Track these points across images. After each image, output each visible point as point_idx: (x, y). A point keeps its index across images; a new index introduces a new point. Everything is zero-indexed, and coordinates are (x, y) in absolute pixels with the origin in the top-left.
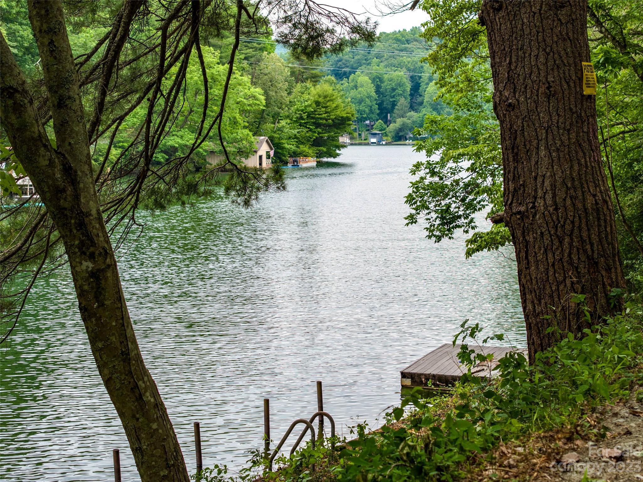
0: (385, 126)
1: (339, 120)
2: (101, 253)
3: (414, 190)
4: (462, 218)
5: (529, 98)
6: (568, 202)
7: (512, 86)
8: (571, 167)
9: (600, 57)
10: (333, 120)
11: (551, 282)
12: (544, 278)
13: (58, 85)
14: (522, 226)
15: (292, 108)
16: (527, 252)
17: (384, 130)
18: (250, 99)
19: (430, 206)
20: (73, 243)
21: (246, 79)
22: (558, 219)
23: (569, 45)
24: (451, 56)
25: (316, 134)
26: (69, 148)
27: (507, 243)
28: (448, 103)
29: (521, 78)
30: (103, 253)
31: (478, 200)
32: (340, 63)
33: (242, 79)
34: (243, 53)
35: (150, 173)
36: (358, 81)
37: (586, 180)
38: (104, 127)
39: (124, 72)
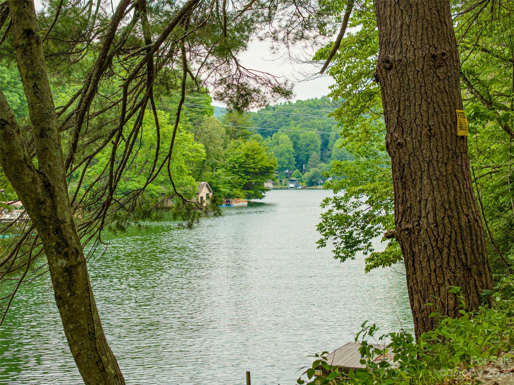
0: (301, 174)
1: (264, 169)
2: (73, 252)
3: (324, 220)
4: (362, 243)
5: (414, 139)
6: (446, 220)
7: (401, 129)
8: (448, 193)
9: (471, 111)
10: (259, 169)
11: (433, 284)
12: (428, 281)
13: (40, 119)
14: (409, 240)
15: (227, 159)
16: (413, 261)
17: (300, 177)
18: (194, 152)
19: (336, 233)
20: (50, 244)
21: (190, 136)
22: (438, 234)
23: (446, 96)
24: (352, 112)
25: (246, 181)
26: (48, 169)
27: (398, 261)
28: (350, 151)
29: (408, 122)
30: (75, 253)
31: (375, 228)
32: (265, 124)
33: (187, 136)
34: (188, 116)
35: (113, 202)
36: (280, 139)
37: (461, 204)
38: (77, 165)
39: (93, 121)
